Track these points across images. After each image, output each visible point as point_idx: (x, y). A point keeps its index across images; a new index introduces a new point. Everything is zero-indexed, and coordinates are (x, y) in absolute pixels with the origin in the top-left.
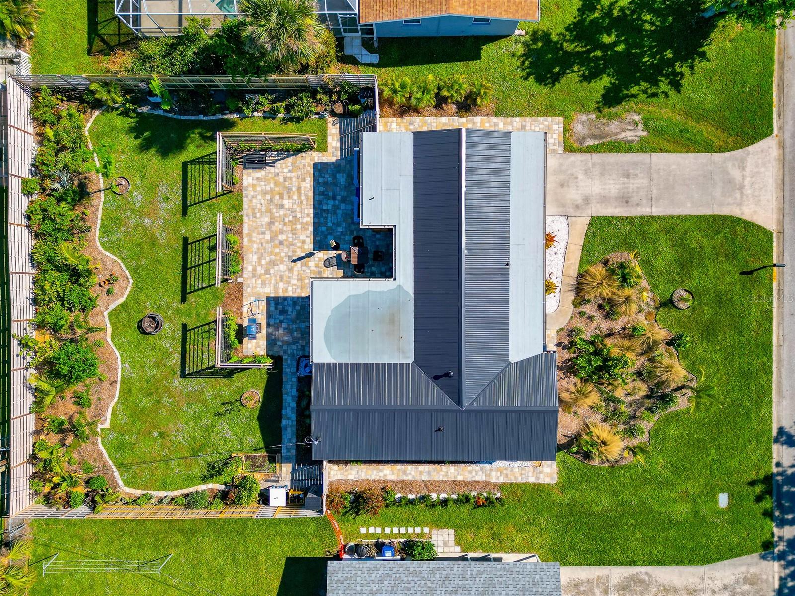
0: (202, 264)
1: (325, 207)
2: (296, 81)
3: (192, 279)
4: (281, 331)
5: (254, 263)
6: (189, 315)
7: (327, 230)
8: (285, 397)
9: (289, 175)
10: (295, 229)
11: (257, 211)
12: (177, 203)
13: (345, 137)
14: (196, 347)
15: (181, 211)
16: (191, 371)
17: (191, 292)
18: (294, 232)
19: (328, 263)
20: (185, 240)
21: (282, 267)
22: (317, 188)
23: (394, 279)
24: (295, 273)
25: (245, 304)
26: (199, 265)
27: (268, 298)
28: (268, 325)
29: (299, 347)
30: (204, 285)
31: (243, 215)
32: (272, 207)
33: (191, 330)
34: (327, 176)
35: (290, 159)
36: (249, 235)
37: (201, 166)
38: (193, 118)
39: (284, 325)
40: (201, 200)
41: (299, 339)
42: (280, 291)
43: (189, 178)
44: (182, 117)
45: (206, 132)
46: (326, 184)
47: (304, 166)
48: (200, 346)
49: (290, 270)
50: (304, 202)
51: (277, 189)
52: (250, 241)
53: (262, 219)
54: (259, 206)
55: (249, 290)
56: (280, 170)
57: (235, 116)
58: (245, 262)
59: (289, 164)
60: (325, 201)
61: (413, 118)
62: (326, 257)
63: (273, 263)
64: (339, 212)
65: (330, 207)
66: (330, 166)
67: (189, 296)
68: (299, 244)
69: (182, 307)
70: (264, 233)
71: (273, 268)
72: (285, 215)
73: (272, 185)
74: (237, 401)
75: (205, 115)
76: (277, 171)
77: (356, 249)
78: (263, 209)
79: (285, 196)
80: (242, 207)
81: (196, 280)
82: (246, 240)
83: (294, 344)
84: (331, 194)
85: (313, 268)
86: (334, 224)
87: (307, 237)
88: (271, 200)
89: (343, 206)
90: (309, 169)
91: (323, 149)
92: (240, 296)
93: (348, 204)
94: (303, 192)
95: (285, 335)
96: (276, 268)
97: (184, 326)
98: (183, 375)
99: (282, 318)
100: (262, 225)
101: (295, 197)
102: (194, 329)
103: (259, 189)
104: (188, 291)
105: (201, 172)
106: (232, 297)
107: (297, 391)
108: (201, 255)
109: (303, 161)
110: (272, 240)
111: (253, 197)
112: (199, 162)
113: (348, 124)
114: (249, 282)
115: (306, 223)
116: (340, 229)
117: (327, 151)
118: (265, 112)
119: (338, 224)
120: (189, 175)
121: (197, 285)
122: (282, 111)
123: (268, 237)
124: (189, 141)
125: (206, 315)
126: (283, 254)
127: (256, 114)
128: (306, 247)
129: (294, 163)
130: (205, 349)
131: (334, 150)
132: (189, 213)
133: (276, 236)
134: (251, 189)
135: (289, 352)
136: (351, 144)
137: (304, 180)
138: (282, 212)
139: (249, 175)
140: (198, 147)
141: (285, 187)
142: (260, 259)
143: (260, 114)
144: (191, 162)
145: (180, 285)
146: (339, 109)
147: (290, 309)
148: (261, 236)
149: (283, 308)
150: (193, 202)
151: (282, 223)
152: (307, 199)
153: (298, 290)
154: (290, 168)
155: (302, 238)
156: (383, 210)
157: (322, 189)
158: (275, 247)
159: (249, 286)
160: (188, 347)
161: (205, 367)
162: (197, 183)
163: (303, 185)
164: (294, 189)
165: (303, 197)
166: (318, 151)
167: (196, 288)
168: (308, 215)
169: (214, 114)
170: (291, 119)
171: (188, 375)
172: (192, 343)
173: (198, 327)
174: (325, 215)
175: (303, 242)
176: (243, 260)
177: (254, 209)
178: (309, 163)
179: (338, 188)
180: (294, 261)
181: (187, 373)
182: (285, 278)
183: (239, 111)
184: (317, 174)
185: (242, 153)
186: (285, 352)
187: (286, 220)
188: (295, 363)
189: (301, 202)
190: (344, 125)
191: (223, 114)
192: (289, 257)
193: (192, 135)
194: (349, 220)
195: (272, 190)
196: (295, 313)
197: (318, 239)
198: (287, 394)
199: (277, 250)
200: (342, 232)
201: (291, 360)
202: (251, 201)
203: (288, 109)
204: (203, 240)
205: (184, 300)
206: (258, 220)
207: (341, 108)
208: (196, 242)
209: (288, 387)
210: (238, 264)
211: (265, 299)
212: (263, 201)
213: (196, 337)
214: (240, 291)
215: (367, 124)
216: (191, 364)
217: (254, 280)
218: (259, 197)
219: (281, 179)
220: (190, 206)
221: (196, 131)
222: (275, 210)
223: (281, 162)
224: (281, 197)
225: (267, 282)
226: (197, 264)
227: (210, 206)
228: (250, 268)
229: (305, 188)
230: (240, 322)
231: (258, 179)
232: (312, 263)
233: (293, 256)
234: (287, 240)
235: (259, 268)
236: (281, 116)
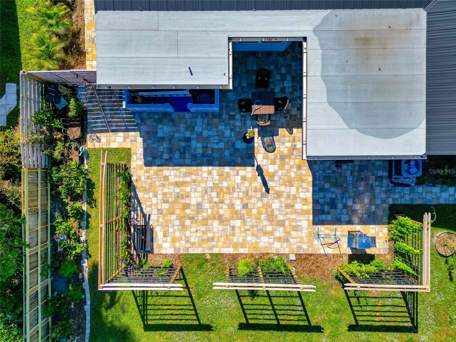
0: (272, 305)
1: (200, 151)
2: (33, 183)
3: (292, 318)
4: (358, 207)
5: (271, 240)
6: (338, 322)
7: (229, 149)
8: (442, 201)
9: (160, 197)
10: (228, 188)
11: (205, 237)
12: (196, 338)
13: (111, 126)
14: (377, 314)
15: (206, 333)
16: (409, 319)
17: (308, 320)
18: (231, 190)
19: (270, 148)
20: (242, 327)
21: (276, 205)
22: (176, 161)
23: (305, 39)
24: (283, 188)
25: (322, 252)
26: (274, 310)
27: (315, 223)
28: (350, 222)
29: (377, 183)
30: (299, 303)
31: (210, 254)
32: (200, 218)
33: (356, 321)
34: (161, 149)
35: (140, 195)
36: (236, 246)
37: (149, 307)
38: (88, 318)
39: (350, 203)
40: (192, 308)
41: (367, 184)
42: (305, 207)
43: (164, 322)
44: (88, 331)
45: (106, 301)
46: (170, 151)
47: (148, 178)
48: (377, 309)
49: (279, 195)
50: (194, 177)
51: (178, 212)
52: (243, 245)
53: (215, 230)
54: (199, 234)
55: (304, 246)
56: (153, 207)
57: (86, 264)
58: (270, 251)
59: (146, 196)
60: (192, 152)
61: (87, 39)
62: (263, 150)
63: (271, 217)
64: (205, 133)
65: (200, 145)
66: (147, 145)
67: (313, 323)
68: (247, 184)
69: (327, 330)
70: (233, 228)
71: (276, 216)
72: (211, 202)
73: (173, 217)
74: (447, 262)
75: (85, 303)
76: (155, 212)
77: (255, 107)
78: (203, 228)
79: (187, 201)
80: (200, 254)
81: (294, 313)
82: (241, 251)
83: (374, 190)
84: (183, 144)
85: (276, 167)
86: (220, 141)
87: (237, 174)
88: (191, 218)
89: (198, 129)
90: (152, 172)
91: (128, 153)
92: (313, 257)
93: (196, 123)
94: (181, 179)
95: (362, 202)
96: (276, 212)
97: (352, 328)
98: (414, 329)
99: (340, 206)
100: (223, 230)
101: (188, 189)
102: (355, 316)
103: (177, 234)
104: (306, 323)
105: (157, 307)
106: (313, 267)
107: (434, 186)
108: (261, 307)
109: (143, 179)
110: (242, 218)
111: (187, 241)
112: (144, 310)
113: (95, 123)
114: (295, 246)
115: (220, 175)
116: (228, 133)
117: (130, 149)
118: (80, 227)
119: (221, 135)
120: (160, 322)
121: (300, 313)
122: (78, 204)
123: (238, 223)
124: (117, 323)
125: (336, 301)
126: (260, 204)
127: (82, 239)
128: (250, 175)
129: (146, 191)
130: (380, 302)
131: (128, 140)
132: (208, 323)
133: (236, 212)
134: (177, 244)
135: (384, 196)
136: (120, 118)
137: (166, 178)
138: (207, 206)
139: (160, 247)
140: (124, 311)
141: (176, 202)
142: (265, 233)
143: (83, 233)
144: (143, 321)
145: (299, 333)
146: (75, 132)
147: (329, 195)
148: (237, 231)
149: (328, 204)
150: (195, 317)
151: (220, 205)
152: (190, 174)
153: (304, 185)
154: (151, 195)
155: (238, 180)
156: (207, 56)
157: (177, 155)
158: (250, 215)
159: (300, 247)
160: (378, 324)
161: (403, 302)
162: (171, 312)
163: (172, 179)
164: (177, 190)
165: (188, 179)
166: (129, 160)
167: (303, 313)
168: (210, 173)
169: (83, 291)
170: (90, 194)
171: (413, 323)
172: (373, 318)
173: (353, 311)
174: (209, 152)
175: (244, 178)
176: (268, 254)
177: (203, 240)
178: (145, 172)
179: (176, 135)
180: (268, 191)
181: (410, 325)
182: (289, 201)
183: (79, 259)
184: (158, 161)
185: (132, 255)
186: (384, 201)
187: (216, 200)
188: (398, 189)
189: (194, 181)
190: (96, 127)
191: (83, 279)
192: (262, 196)
193: (110, 319)
194: (216, 120)
195: (180, 218)
196: (333, 189)
197: (239, 160)
198: (438, 199)
199: (255, 211)
200: (231, 130)
201: (395, 193)
202: (193, 244)
203: (76, 198)
204: (242, 305)
205: (318, 329)
206: (217, 235)
207: (74, 129)
208: (245, 314)
209: (429, 197)
210: (272, 261)
211: (317, 227)
212: (193, 230)
213: (365, 313)
214: (306, 259)
215: (95, 97)
216: (399, 319)
217: (292, 241)
218: (188, 234)
219: (165, 206)
220: (199, 320)
221: (104, 313)
222: (204, 214)
223: (144, 206)
224: (188, 206)
225: (294, 224)
226: (272, 312)
227: (200, 296)
228: (277, 245)
229: (175, 176)
230: (346, 259)
231: (165, 235)
232: (269, 168)
233: (261, 191)
234: (242, 199)
235: (277, 234)
236: (85, 207)
